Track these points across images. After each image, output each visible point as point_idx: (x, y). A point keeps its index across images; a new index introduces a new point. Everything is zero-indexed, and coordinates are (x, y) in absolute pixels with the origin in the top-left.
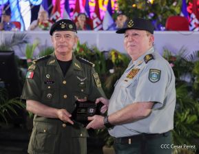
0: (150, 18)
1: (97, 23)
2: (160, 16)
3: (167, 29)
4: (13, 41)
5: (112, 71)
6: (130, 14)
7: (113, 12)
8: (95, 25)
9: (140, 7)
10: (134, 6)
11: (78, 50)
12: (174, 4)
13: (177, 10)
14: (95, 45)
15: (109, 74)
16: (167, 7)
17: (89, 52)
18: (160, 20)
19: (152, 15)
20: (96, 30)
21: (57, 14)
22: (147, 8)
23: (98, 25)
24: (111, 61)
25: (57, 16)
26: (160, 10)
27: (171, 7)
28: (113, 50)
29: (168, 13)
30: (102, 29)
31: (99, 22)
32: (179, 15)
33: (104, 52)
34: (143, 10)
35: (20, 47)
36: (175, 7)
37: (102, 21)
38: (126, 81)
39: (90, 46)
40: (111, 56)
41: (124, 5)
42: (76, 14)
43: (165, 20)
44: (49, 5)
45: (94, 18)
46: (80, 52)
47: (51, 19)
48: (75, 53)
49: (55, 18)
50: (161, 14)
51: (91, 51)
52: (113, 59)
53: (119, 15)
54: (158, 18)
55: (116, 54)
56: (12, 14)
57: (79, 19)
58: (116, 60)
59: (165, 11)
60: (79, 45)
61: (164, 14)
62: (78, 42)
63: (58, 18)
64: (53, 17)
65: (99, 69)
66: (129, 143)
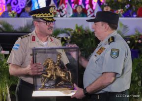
1: (90, 11)
2: (134, 7)
3: (138, 16)
6: (113, 5)
7: (102, 4)
8: (89, 13)
11: (76, 31)
14: (88, 27)
17: (84, 32)
18: (134, 9)
19: (129, 6)
20: (89, 16)
21: (63, 5)
23: (91, 13)
25: (63, 7)
26: (134, 3)
29: (140, 5)
30: (94, 16)
31: (92, 11)
34: (122, 2)
37: (94, 10)
38: (96, 56)
39: (84, 28)
42: (76, 5)
43: (137, 9)
45: (88, 8)
46: (78, 32)
47: (59, 9)
48: (75, 32)
49: (62, 8)
50: (135, 5)
51: (86, 31)
53: (105, 6)
56: (32, 5)
59: (138, 3)
60: (77, 28)
61: (137, 6)
62: (77, 25)
63: (63, 8)
64: (60, 7)
65: (91, 44)
66: (98, 98)
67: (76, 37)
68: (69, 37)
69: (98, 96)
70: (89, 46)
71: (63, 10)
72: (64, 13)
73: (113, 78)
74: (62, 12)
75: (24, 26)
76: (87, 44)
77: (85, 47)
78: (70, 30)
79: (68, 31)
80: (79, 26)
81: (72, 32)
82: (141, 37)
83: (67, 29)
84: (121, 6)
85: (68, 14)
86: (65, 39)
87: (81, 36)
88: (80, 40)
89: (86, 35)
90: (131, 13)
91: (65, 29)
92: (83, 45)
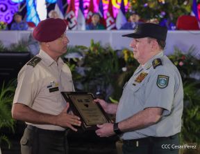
0: (161, 17)
1: (110, 22)
2: (171, 15)
3: (178, 29)
4: (30, 41)
5: (124, 69)
6: (143, 13)
7: (126, 11)
8: (108, 24)
9: (152, 6)
10: (146, 5)
11: (92, 49)
12: (185, 3)
13: (188, 9)
14: (109, 44)
15: (122, 72)
16: (178, 6)
17: (102, 51)
18: (172, 19)
19: (164, 13)
20: (109, 29)
21: (72, 13)
22: (159, 7)
23: (112, 23)
24: (124, 59)
25: (71, 15)
26: (172, 9)
27: (182, 6)
28: (126, 49)
29: (179, 12)
30: (115, 28)
31: (113, 21)
32: (190, 14)
33: (117, 51)
34: (155, 9)
35: (36, 47)
36: (186, 6)
37: (115, 19)
38: (134, 85)
39: (103, 45)
40: (124, 55)
41: (136, 5)
42: (91, 13)
43: (176, 19)
44: (64, 4)
45: (108, 17)
46: (94, 50)
47: (66, 18)
48: (90, 51)
49: (70, 17)
51: (105, 50)
52: (126, 57)
54: (169, 17)
55: (129, 53)
56: (28, 13)
57: (93, 19)
58: (128, 59)
59: (176, 10)
60: (93, 44)
61: (175, 13)
62: (93, 41)
63: (72, 17)
64: (68, 16)
65: (112, 67)
66: (137, 145)
67: (91, 58)
68: (80, 58)
69: (137, 142)
70: (109, 71)
71: (73, 20)
72: (74, 23)
73: (159, 117)
74: (71, 23)
75: (17, 42)
76: (106, 68)
77: (104, 72)
78: (83, 48)
79: (80, 50)
80: (96, 42)
81: (86, 50)
82: (182, 58)
83: (79, 47)
84: (152, 14)
85: (79, 26)
86: (76, 61)
87: (99, 56)
88: (97, 62)
89: (105, 55)
90: (167, 24)
91: (76, 47)
92: (102, 69)
